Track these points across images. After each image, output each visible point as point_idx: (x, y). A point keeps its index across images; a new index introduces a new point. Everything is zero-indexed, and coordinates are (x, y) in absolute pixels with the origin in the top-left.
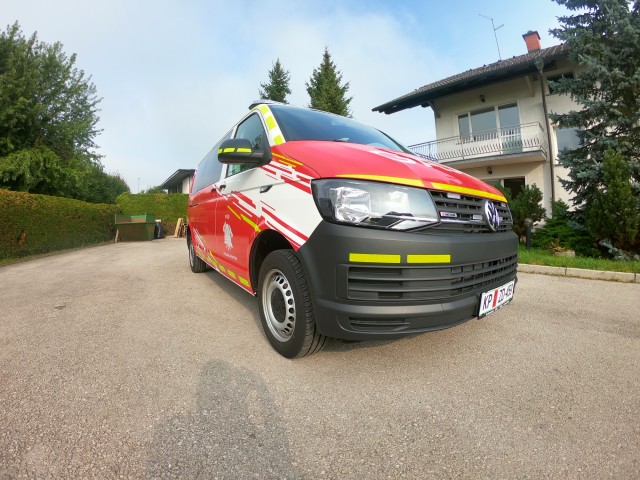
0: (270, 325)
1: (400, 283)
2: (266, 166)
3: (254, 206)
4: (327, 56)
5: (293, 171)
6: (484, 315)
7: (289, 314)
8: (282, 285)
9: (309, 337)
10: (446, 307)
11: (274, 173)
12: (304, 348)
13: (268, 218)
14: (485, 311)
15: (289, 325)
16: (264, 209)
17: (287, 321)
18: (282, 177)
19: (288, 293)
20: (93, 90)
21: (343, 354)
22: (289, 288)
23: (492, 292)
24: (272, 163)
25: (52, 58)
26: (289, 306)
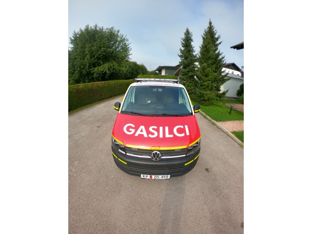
4: (210, 23)
20: (128, 40)
25: (111, 32)
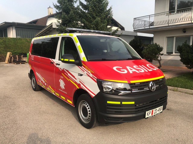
0: (81, 118)
1: (121, 109)
2: (80, 67)
3: (76, 79)
5: (91, 73)
6: (147, 118)
7: (89, 115)
8: (86, 106)
9: (95, 122)
10: (134, 115)
11: (84, 72)
12: (94, 126)
13: (82, 85)
14: (148, 116)
15: (89, 118)
16: (80, 81)
17: (88, 117)
18: (87, 74)
19: (89, 108)
21: (105, 127)
22: (89, 107)
23: (151, 111)
24: (82, 67)
26: (89, 112)
